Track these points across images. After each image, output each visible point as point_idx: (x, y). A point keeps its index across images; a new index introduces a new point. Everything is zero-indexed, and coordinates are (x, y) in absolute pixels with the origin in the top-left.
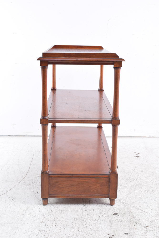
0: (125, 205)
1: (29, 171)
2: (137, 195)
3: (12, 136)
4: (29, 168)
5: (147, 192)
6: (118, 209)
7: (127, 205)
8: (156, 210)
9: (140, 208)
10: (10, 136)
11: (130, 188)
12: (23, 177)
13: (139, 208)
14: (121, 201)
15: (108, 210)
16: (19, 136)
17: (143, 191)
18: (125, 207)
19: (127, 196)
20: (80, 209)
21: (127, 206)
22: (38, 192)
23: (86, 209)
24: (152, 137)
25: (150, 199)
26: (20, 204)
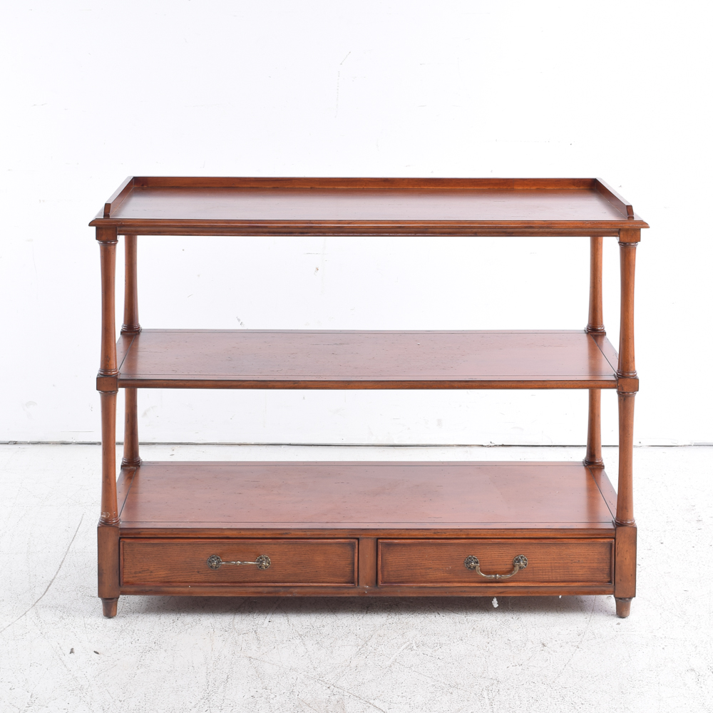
0: (335, 691)
1: (58, 576)
2: (382, 660)
3: (21, 443)
4: (58, 566)
5: (415, 648)
6: (309, 705)
7: (340, 691)
8: (424, 708)
9: (377, 703)
10: (15, 443)
11: (367, 635)
12: (37, 597)
13: (372, 701)
14: (326, 681)
15: (276, 708)
16: (47, 443)
17: (404, 646)
18: (333, 698)
19: (349, 661)
20: (193, 704)
21: (337, 697)
22: (75, 650)
23: (211, 705)
24: (500, 446)
25: (417, 674)
26: (10, 689)
